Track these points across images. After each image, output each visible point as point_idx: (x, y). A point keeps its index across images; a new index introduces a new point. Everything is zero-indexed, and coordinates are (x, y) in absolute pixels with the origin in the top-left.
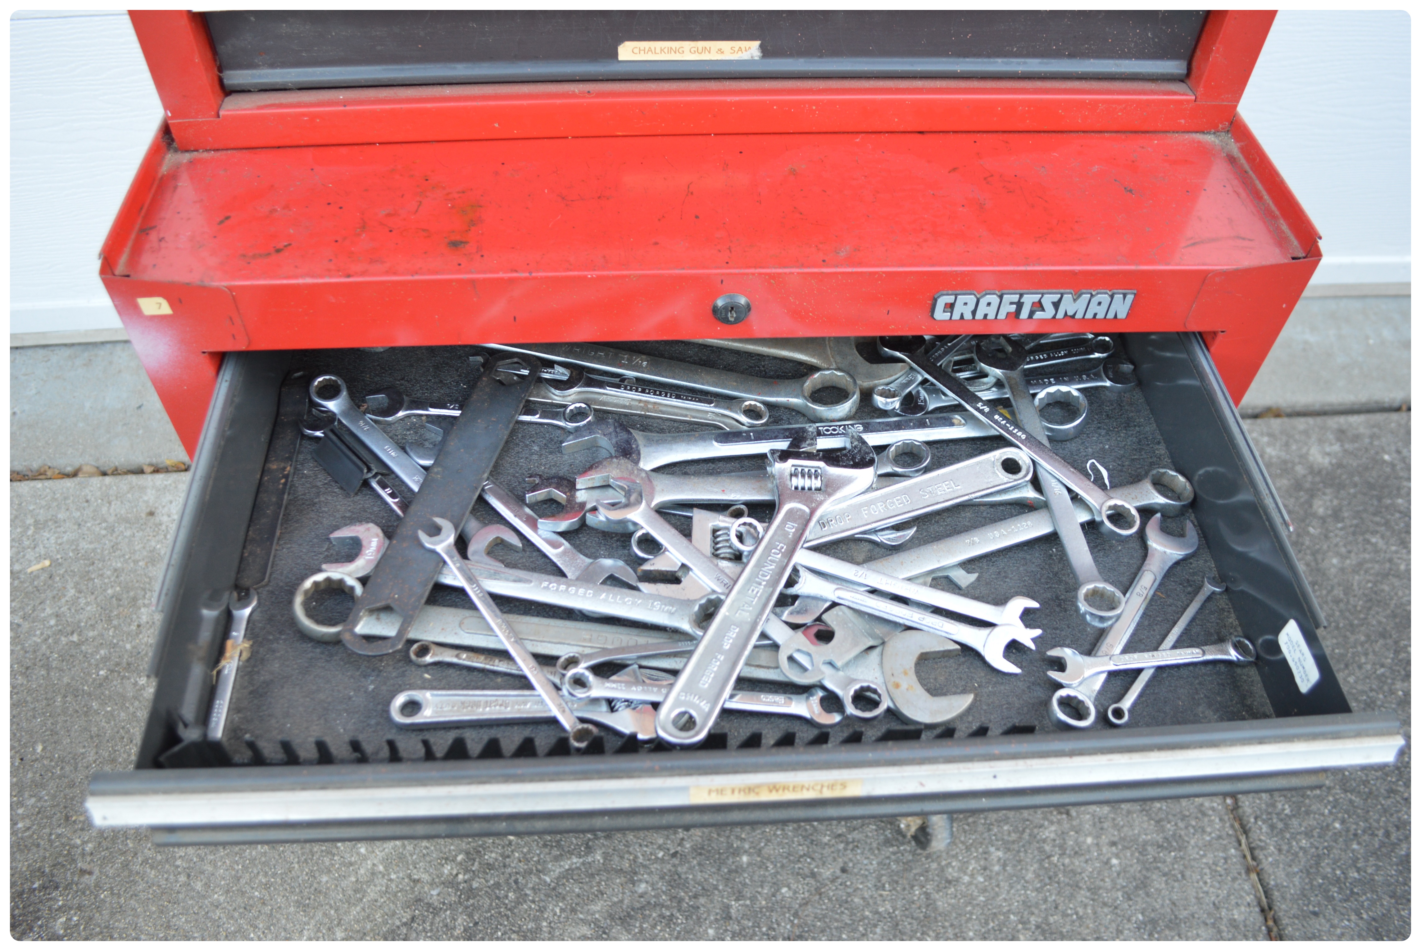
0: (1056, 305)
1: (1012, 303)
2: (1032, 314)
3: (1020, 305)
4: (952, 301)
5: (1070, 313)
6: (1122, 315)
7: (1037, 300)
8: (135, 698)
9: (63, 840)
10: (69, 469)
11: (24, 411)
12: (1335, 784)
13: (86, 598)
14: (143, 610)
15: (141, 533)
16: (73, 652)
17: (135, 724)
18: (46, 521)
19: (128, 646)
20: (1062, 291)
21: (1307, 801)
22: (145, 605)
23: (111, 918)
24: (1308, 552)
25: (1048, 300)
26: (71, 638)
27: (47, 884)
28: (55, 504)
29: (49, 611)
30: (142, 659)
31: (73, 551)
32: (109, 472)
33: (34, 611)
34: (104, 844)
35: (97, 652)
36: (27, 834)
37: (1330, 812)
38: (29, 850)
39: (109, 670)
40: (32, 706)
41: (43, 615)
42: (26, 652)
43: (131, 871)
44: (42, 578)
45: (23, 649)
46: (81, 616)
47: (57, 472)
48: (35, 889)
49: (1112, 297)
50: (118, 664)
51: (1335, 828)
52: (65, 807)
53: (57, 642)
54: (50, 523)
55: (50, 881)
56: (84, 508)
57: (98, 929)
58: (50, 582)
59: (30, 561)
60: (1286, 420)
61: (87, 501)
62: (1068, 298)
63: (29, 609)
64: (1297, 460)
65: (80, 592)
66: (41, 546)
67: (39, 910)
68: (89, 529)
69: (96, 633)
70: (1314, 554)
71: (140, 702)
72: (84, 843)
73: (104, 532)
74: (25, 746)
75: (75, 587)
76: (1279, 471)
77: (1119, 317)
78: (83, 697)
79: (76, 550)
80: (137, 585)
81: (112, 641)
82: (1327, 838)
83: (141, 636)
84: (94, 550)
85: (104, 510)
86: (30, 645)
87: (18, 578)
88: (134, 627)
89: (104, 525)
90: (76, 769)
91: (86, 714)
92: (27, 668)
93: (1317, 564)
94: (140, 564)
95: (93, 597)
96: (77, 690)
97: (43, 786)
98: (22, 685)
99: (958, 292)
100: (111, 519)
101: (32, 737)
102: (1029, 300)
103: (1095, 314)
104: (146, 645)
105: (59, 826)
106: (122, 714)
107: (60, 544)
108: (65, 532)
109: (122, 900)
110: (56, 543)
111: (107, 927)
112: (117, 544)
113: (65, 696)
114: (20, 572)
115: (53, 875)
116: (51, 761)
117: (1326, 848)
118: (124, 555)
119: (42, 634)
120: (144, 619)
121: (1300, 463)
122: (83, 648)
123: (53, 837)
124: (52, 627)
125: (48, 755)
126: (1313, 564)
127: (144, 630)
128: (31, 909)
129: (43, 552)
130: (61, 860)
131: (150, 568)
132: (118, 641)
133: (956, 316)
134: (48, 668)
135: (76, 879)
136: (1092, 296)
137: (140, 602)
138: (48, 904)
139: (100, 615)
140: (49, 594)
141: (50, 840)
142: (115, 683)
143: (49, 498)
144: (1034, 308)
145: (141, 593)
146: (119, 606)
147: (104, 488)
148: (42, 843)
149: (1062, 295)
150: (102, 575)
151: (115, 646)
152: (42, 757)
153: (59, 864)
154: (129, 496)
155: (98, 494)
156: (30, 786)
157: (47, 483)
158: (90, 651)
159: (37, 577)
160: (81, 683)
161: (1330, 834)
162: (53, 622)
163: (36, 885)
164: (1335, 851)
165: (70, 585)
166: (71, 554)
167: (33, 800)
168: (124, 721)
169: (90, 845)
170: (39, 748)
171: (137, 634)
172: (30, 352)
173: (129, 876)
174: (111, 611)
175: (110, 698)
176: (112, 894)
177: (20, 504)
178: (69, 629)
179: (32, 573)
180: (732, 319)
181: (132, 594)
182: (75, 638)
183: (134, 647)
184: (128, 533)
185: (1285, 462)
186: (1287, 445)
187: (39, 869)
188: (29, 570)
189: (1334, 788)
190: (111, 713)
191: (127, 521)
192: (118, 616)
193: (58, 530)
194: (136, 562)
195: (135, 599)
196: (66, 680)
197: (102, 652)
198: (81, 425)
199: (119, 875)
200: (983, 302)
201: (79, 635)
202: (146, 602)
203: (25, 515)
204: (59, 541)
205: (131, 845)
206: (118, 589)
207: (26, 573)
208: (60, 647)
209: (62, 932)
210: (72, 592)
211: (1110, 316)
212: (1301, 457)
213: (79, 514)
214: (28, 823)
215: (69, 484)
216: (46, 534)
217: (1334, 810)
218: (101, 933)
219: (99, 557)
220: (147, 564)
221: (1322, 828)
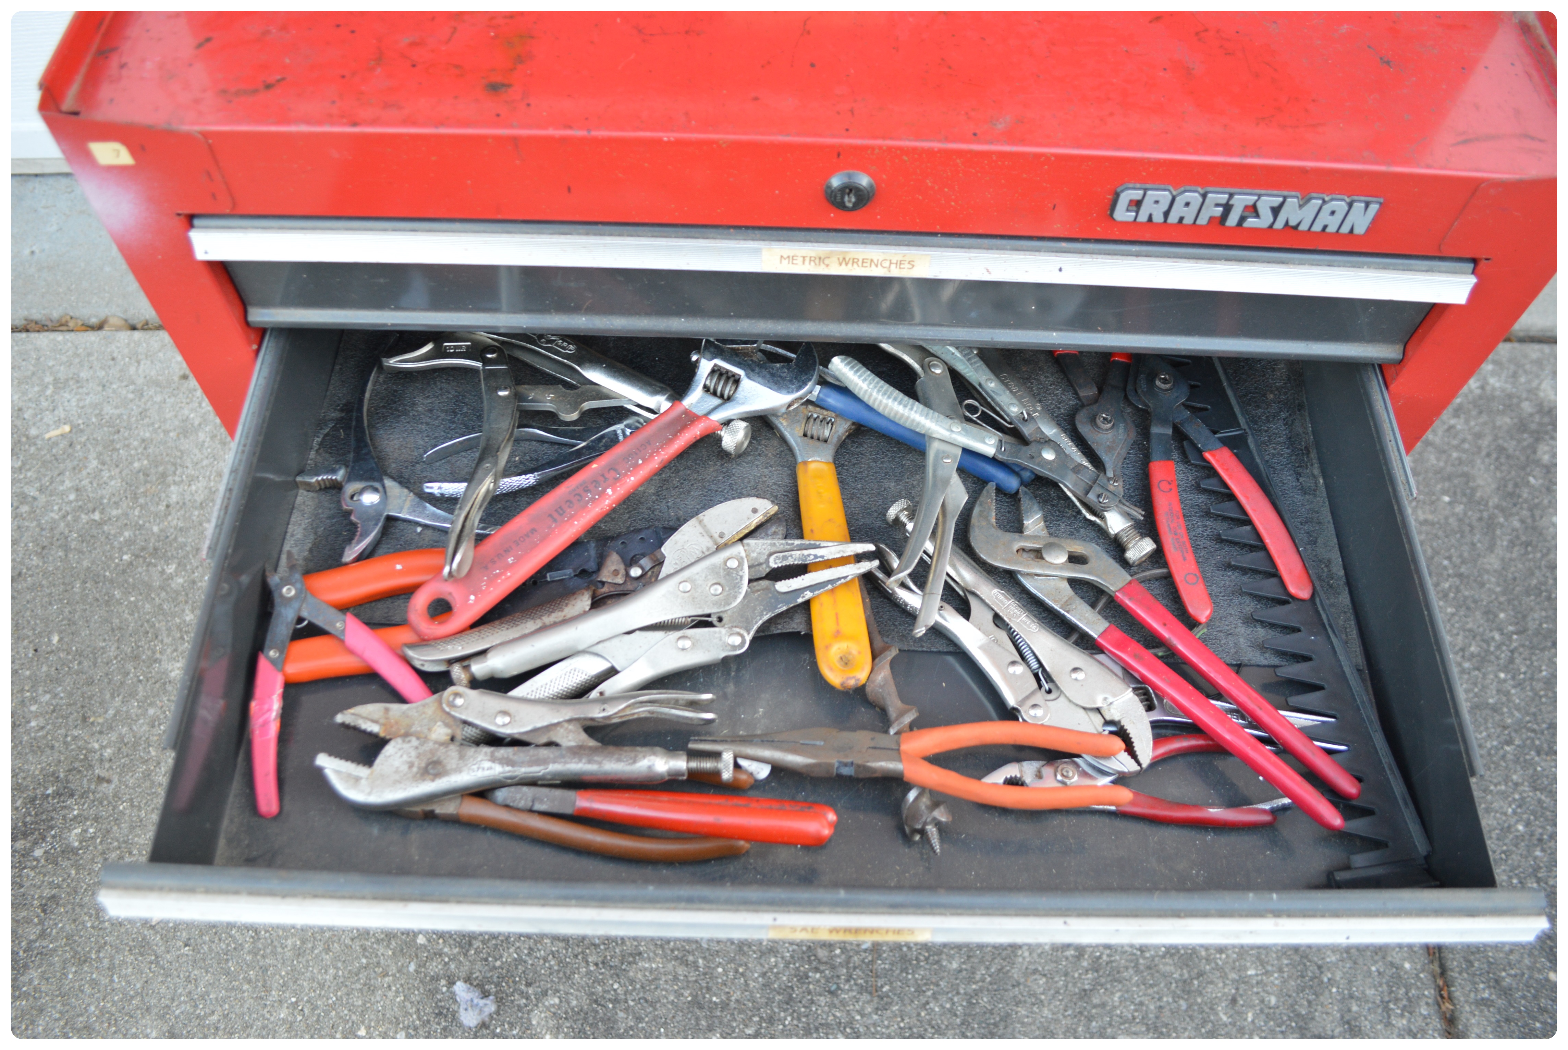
0: (1276, 211)
1: (1217, 205)
2: (1242, 219)
3: (1227, 208)
4: (1139, 198)
5: (1292, 223)
6: (1360, 230)
7: (1251, 203)
8: (162, 588)
9: (80, 743)
10: (94, 321)
11: (43, 251)
12: (1524, 780)
13: (109, 471)
14: (173, 488)
15: (172, 399)
16: (94, 532)
17: (161, 617)
18: (67, 380)
19: (156, 529)
20: (1285, 193)
21: (1489, 797)
22: (175, 483)
23: (130, 832)
24: (1525, 506)
25: (1266, 203)
26: (92, 517)
27: (61, 791)
28: (77, 360)
29: (68, 484)
30: (171, 545)
31: (96, 416)
32: (139, 326)
33: (51, 483)
34: (125, 750)
35: (121, 534)
36: (40, 734)
37: (1515, 812)
38: (42, 752)
39: (133, 555)
40: (48, 591)
41: (61, 488)
42: (42, 529)
43: (153, 782)
44: (62, 446)
45: (39, 525)
46: (104, 492)
47: (80, 323)
48: (48, 796)
49: (1350, 205)
50: (143, 549)
51: (1518, 831)
52: (83, 707)
53: (76, 519)
54: (71, 383)
55: (65, 788)
56: (109, 367)
57: (116, 844)
58: (70, 451)
59: (48, 425)
60: (1516, 345)
61: (113, 359)
62: (1292, 202)
63: (46, 481)
64: (1524, 395)
65: (103, 464)
66: (61, 409)
67: (52, 819)
68: (114, 391)
69: (120, 511)
70: (1531, 509)
71: (167, 593)
72: (103, 747)
73: (131, 396)
74: (40, 635)
75: (98, 458)
76: (1501, 407)
77: (1356, 231)
78: (104, 583)
79: (100, 415)
80: (167, 459)
81: (137, 523)
82: (1507, 841)
83: (170, 518)
84: (120, 416)
85: (132, 370)
86: (47, 522)
87: (35, 444)
88: (162, 508)
89: (131, 387)
90: (95, 665)
91: (107, 603)
92: (44, 548)
93: (1534, 520)
94: (171, 434)
95: (118, 470)
96: (98, 576)
97: (58, 681)
98: (37, 566)
99: (1148, 186)
100: (140, 381)
101: (47, 626)
102: (1241, 201)
103: (1325, 227)
104: (175, 528)
105: (76, 727)
106: (147, 606)
107: (82, 407)
108: (87, 394)
109: (143, 814)
110: (77, 406)
111: (125, 842)
112: (146, 410)
113: (84, 582)
114: (37, 437)
115: (68, 782)
116: (68, 654)
117: (1504, 852)
118: (153, 424)
119: (60, 509)
120: (174, 498)
121: (1527, 399)
122: (106, 528)
123: (69, 739)
124: (71, 502)
125: (65, 647)
126: (1529, 521)
127: (173, 512)
128: (44, 817)
129: (62, 416)
130: (77, 764)
131: (182, 440)
132: (145, 522)
133: (1143, 218)
134: (67, 549)
135: (93, 787)
136: (1324, 202)
137: (170, 479)
138: (62, 813)
139: (125, 491)
140: (69, 465)
141: (65, 743)
142: (140, 569)
143: (70, 353)
144: (1246, 214)
145: (171, 468)
146: (146, 482)
147: (132, 345)
148: (57, 745)
149: (1285, 198)
150: (128, 446)
151: (141, 527)
152: (59, 649)
153: (75, 769)
154: (161, 355)
155: (126, 351)
156: (45, 681)
157: (69, 336)
158: (113, 532)
159: (56, 444)
160: (103, 568)
161: (1511, 836)
162: (72, 497)
163: (50, 791)
164: (1514, 856)
165: (92, 455)
166: (94, 420)
167: (48, 696)
168: (149, 613)
169: (109, 750)
170: (55, 639)
171: (166, 516)
172: (51, 181)
173: (151, 788)
174: (137, 488)
175: (134, 587)
176: (132, 806)
177: (38, 359)
178: (90, 506)
179: (50, 439)
180: (850, 205)
181: (161, 469)
182: (97, 516)
183: (161, 530)
184: (158, 398)
185: (1510, 396)
186: (1515, 375)
187: (53, 774)
188: (47, 436)
189: (1522, 784)
190: (135, 604)
191: (157, 384)
192: (145, 494)
193: (80, 390)
194: (166, 432)
195: (164, 475)
196: (86, 563)
197: (127, 534)
198: (107, 269)
199: (139, 786)
200: (1180, 201)
201: (102, 513)
202: (177, 479)
203: (44, 372)
204: (81, 404)
205: (153, 753)
206: (146, 462)
207: (43, 439)
208: (80, 526)
209: (76, 844)
210: (94, 463)
211: (1345, 229)
212: (1529, 391)
213: (103, 373)
214: (42, 721)
215: (93, 338)
216: (67, 395)
217: (1519, 810)
218: (119, 848)
219: (125, 424)
220: (178, 434)
221: (1502, 830)
